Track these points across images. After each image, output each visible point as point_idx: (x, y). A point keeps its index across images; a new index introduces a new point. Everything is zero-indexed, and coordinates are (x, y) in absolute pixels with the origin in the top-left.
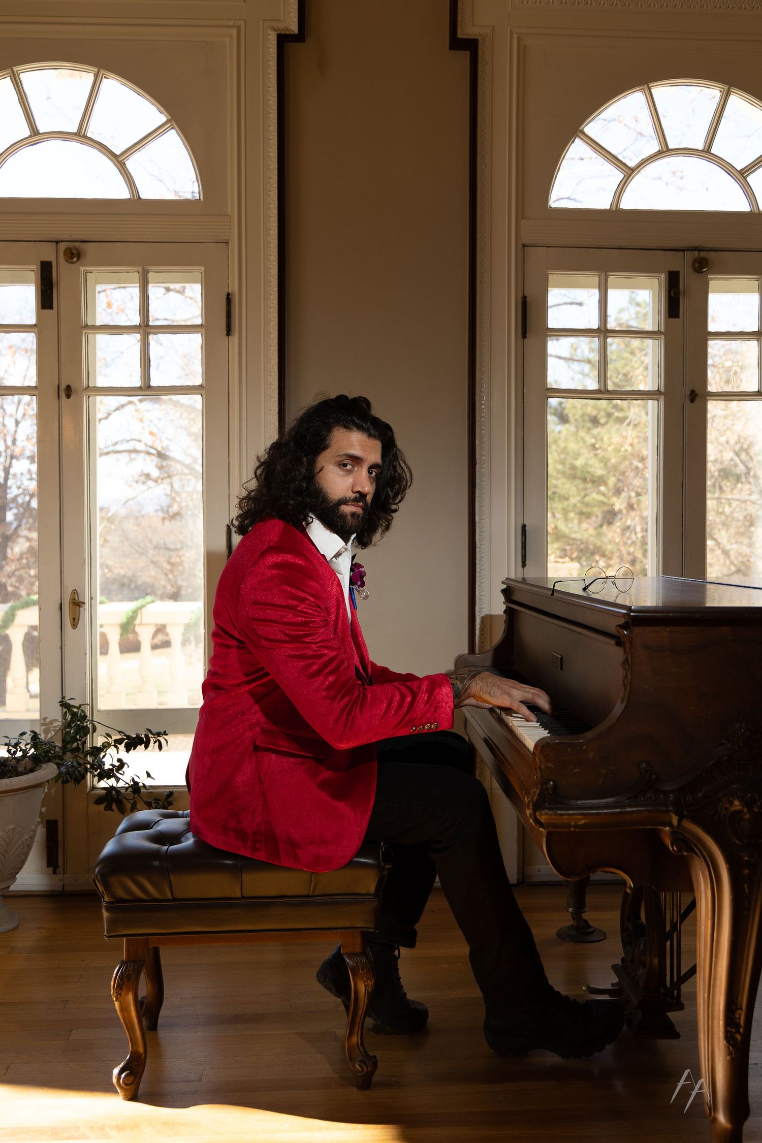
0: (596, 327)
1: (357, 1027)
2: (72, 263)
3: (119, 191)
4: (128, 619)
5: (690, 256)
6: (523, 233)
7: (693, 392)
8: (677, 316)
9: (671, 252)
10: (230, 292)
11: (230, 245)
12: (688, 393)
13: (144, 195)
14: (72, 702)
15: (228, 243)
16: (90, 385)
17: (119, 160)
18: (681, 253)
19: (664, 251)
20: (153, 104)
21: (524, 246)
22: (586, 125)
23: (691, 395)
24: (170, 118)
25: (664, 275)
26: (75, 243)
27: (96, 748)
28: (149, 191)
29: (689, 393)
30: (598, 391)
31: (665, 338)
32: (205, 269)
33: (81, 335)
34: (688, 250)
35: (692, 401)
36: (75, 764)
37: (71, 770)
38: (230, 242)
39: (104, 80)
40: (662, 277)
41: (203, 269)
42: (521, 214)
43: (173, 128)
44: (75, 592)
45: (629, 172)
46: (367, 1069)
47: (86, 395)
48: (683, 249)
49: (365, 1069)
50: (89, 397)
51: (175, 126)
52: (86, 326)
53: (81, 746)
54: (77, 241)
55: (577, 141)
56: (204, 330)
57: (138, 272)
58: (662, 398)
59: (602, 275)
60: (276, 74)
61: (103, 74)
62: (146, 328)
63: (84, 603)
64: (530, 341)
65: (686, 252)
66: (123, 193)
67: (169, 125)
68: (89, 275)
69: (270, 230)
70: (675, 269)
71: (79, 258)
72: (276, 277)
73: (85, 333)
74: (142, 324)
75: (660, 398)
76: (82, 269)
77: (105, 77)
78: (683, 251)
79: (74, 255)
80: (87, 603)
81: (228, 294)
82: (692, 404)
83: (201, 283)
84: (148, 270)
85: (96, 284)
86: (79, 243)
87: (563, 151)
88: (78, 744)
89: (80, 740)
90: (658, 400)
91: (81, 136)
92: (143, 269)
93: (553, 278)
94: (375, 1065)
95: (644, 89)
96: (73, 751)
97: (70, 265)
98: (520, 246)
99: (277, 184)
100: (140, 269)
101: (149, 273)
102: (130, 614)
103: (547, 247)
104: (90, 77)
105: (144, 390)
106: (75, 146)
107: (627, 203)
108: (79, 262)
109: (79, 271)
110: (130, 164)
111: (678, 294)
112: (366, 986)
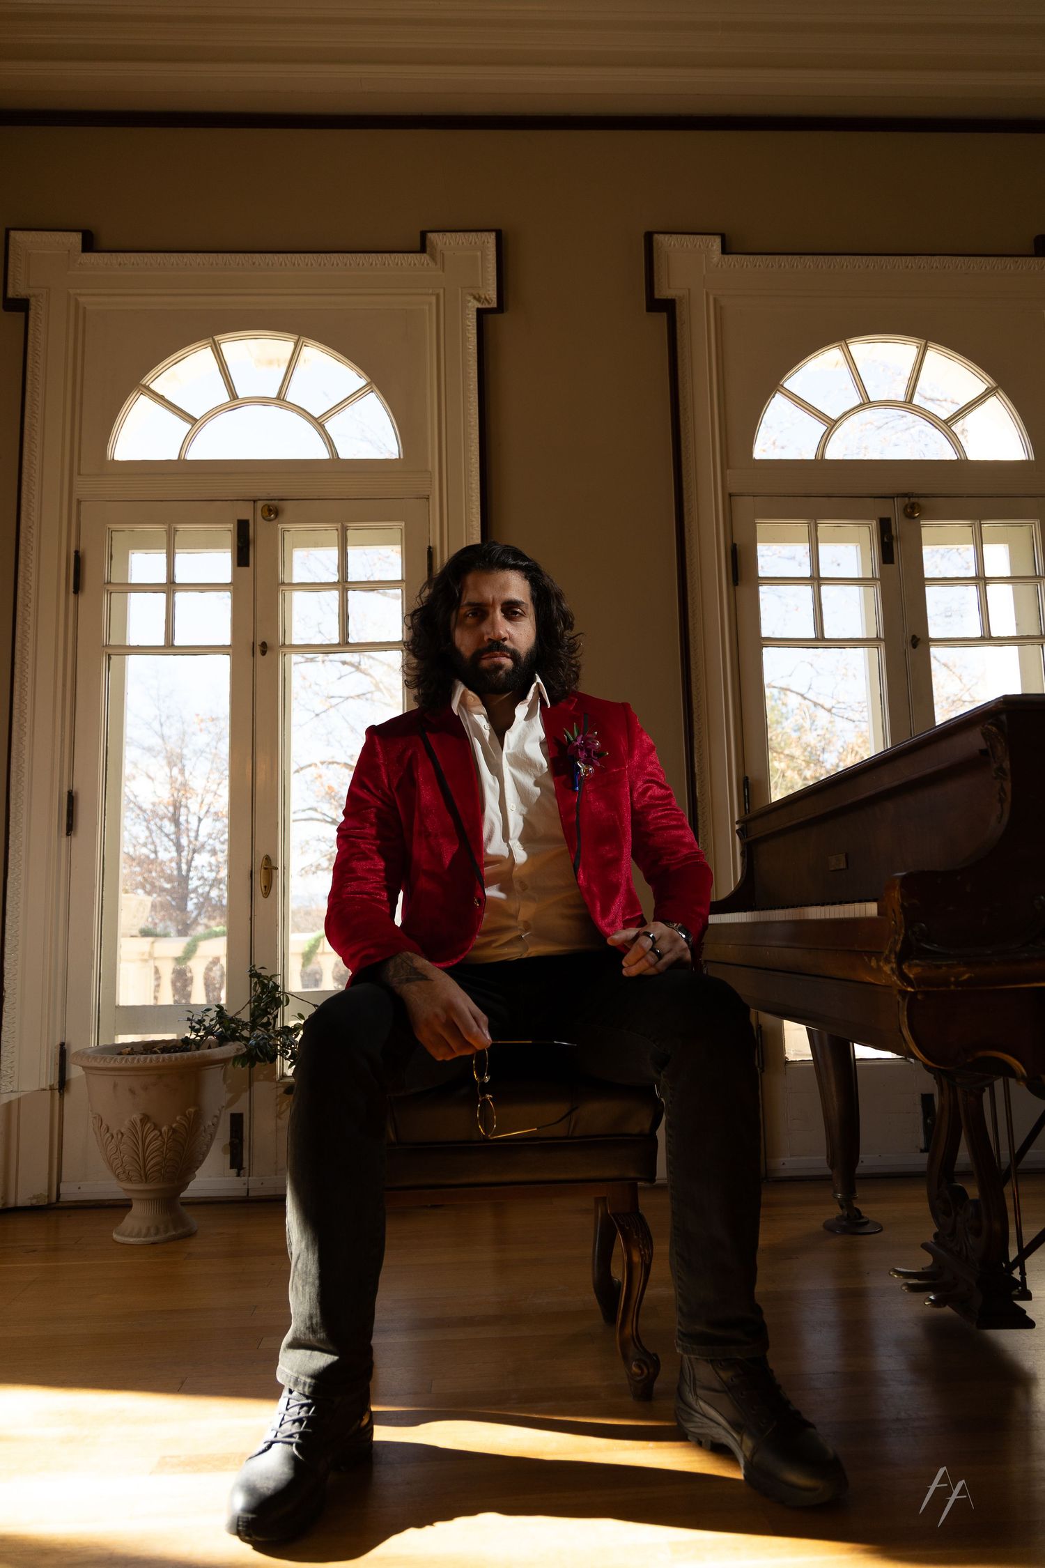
0: (809, 576)
1: (632, 1314)
2: (270, 520)
3: (320, 452)
4: (310, 948)
5: (900, 503)
6: (728, 483)
7: (914, 637)
8: (892, 562)
9: (880, 499)
10: (431, 545)
11: (431, 500)
12: (909, 639)
13: (342, 456)
14: (264, 973)
15: (428, 498)
16: (286, 643)
17: (319, 423)
18: (890, 501)
19: (872, 499)
20: (352, 369)
21: (730, 495)
22: (786, 381)
23: (912, 640)
24: (369, 380)
25: (875, 522)
26: (273, 501)
27: (288, 1027)
28: (346, 452)
29: (911, 638)
30: (816, 639)
31: (881, 583)
32: (405, 524)
33: (278, 591)
34: (897, 497)
35: (914, 646)
36: (266, 1037)
37: (262, 1043)
38: (431, 497)
39: (304, 348)
40: (873, 525)
41: (403, 524)
42: (726, 464)
43: (372, 392)
44: (267, 859)
45: (832, 425)
46: (648, 1370)
47: (282, 652)
48: (892, 496)
49: (646, 1371)
50: (285, 655)
51: (375, 388)
52: (283, 583)
53: (272, 1021)
54: (275, 500)
55: (778, 396)
56: (404, 585)
57: (337, 530)
58: (883, 644)
59: (812, 523)
60: (476, 337)
61: (303, 342)
62: (345, 584)
63: (277, 869)
64: (743, 590)
65: (895, 499)
66: (322, 453)
67: (368, 388)
68: (287, 535)
69: (472, 484)
70: (886, 516)
71: (277, 515)
72: (479, 529)
73: (282, 590)
74: (340, 580)
75: (880, 645)
76: (280, 526)
77: (305, 346)
78: (893, 498)
79: (273, 511)
80: (280, 868)
81: (430, 548)
82: (914, 650)
83: (401, 545)
84: (347, 527)
85: (293, 548)
86: (277, 501)
87: (765, 404)
88: (269, 1018)
89: (271, 1014)
90: (878, 648)
91: (280, 399)
92: (343, 525)
93: (763, 527)
94: (656, 1364)
95: (841, 345)
96: (263, 1025)
97: (268, 522)
98: (727, 496)
99: (478, 439)
100: (339, 525)
101: (348, 531)
102: (313, 942)
103: (754, 496)
104: (290, 346)
105: (343, 646)
106: (273, 410)
107: (831, 454)
108: (277, 520)
109: (277, 529)
110: (328, 426)
111: (891, 538)
112: (642, 1256)
